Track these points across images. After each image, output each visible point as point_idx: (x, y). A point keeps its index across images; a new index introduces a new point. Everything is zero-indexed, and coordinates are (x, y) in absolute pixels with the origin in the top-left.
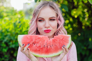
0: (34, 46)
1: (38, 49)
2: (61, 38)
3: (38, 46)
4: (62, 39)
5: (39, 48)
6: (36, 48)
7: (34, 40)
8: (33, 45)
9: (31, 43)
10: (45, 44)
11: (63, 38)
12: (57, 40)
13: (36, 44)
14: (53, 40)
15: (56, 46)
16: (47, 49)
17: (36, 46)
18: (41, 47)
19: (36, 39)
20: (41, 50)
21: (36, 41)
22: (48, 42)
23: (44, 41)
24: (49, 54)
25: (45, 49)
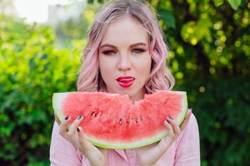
0: (95, 120)
1: (105, 128)
2: (163, 101)
3: (105, 119)
4: (165, 103)
5: (107, 125)
6: (101, 125)
7: (94, 106)
8: (91, 118)
9: (87, 113)
10: (122, 115)
11: (167, 100)
12: (151, 105)
13: (98, 116)
14: (142, 105)
15: (150, 119)
16: (127, 127)
17: (100, 120)
18: (113, 123)
19: (99, 104)
20: (111, 131)
21: (101, 108)
22: (130, 111)
23: (120, 106)
24: (133, 139)
25: (121, 129)
